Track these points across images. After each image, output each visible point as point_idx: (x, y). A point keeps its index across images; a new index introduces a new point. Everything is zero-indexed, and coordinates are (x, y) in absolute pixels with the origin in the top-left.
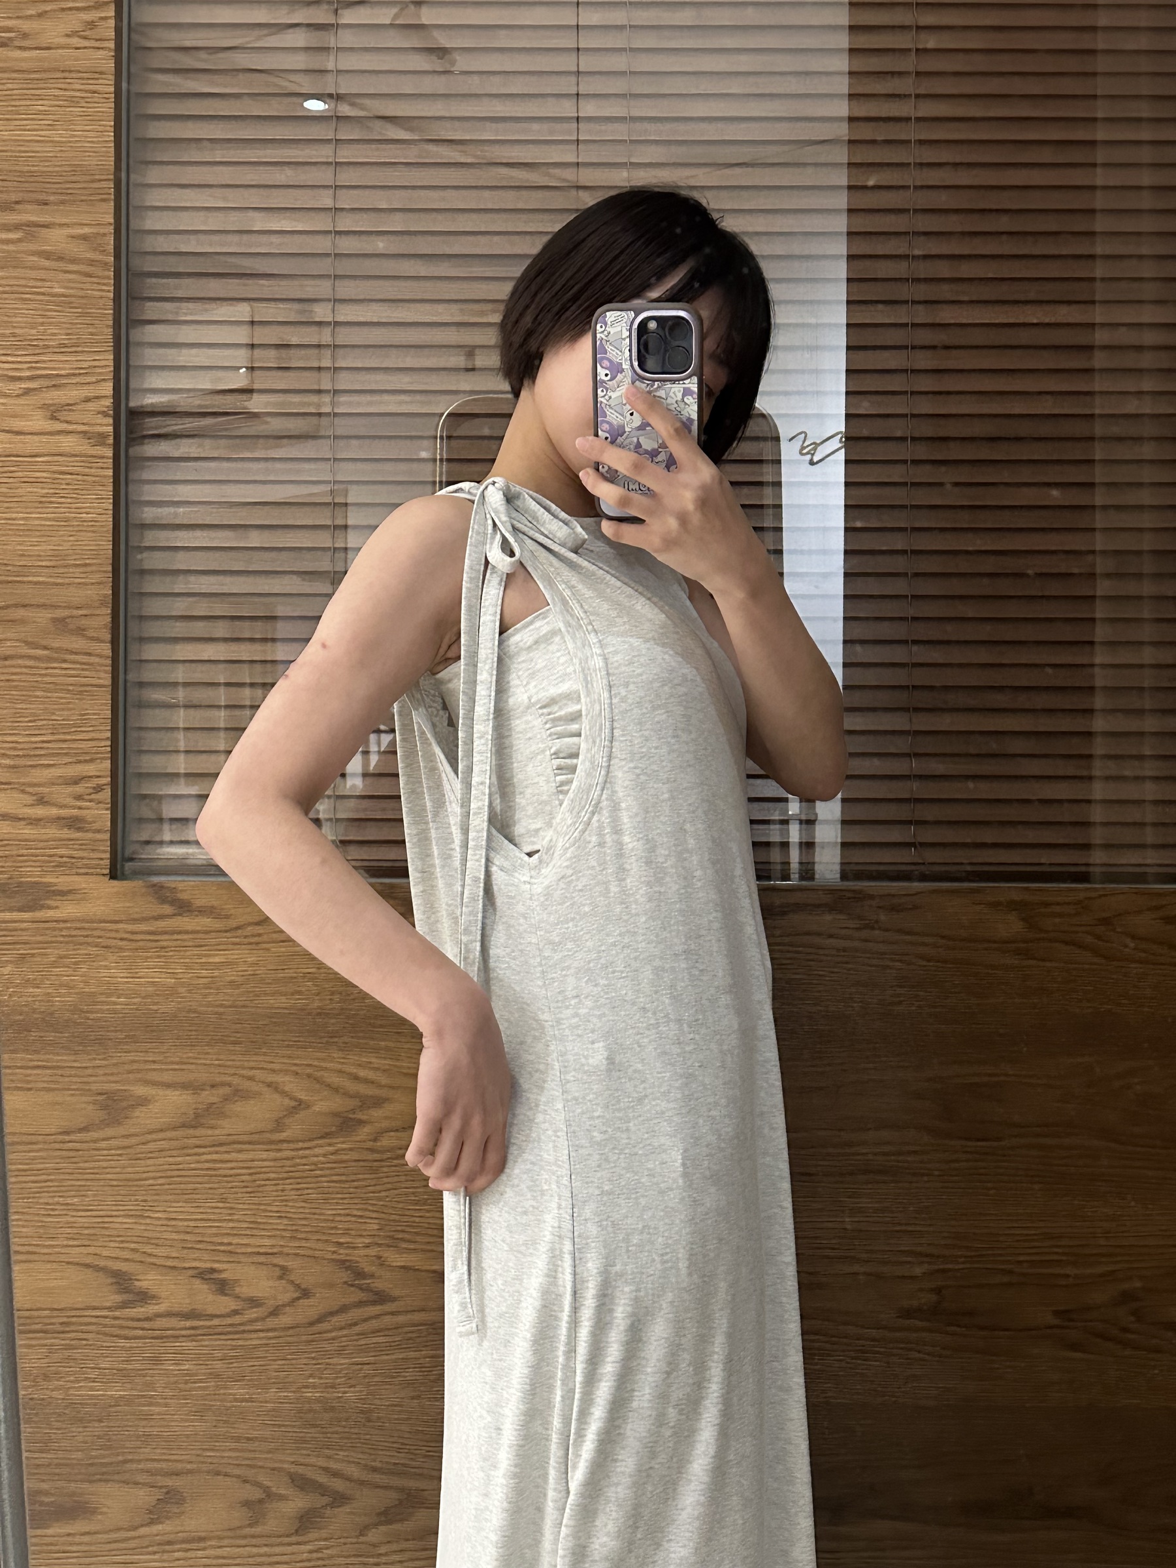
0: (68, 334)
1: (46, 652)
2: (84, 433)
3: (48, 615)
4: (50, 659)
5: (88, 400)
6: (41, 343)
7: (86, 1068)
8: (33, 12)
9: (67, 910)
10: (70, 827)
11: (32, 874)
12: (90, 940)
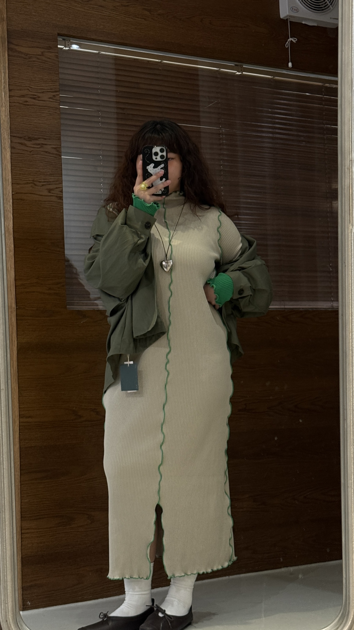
0: (52, 172)
1: (50, 251)
2: (56, 196)
3: (50, 242)
5: (57, 188)
6: (46, 174)
8: (40, 92)
9: (58, 317)
10: (57, 295)
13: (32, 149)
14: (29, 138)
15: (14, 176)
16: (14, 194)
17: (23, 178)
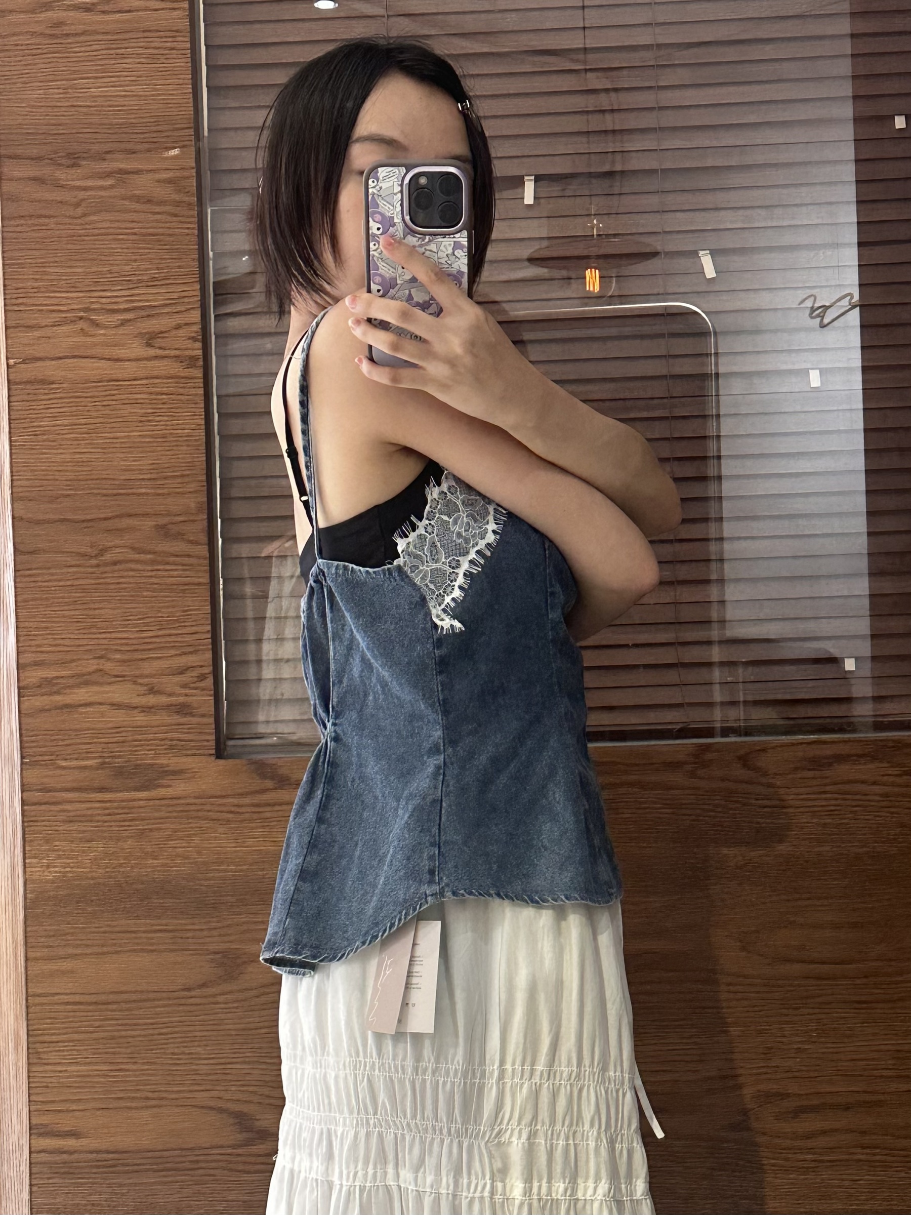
0: (158, 269)
1: (149, 556)
2: (176, 357)
3: (150, 523)
4: (153, 562)
5: (178, 327)
6: (135, 278)
7: (202, 930)
9: (179, 788)
10: (178, 712)
11: (147, 756)
12: (200, 814)
13: (82, 195)
14: (69, 155)
15: (14, 301)
16: (16, 363)
17: (46, 305)
